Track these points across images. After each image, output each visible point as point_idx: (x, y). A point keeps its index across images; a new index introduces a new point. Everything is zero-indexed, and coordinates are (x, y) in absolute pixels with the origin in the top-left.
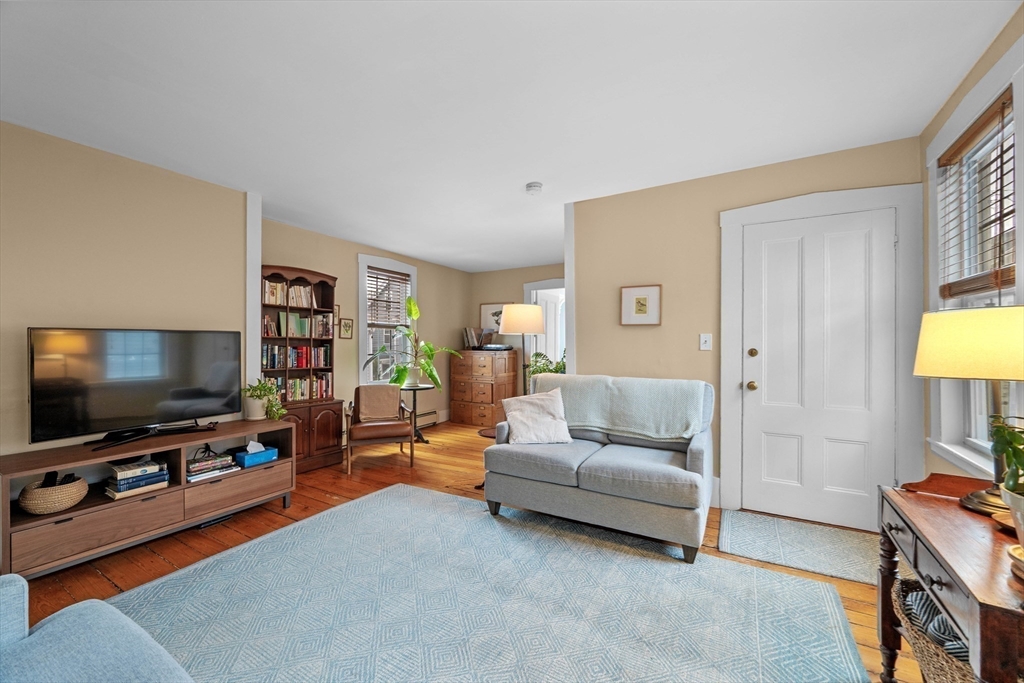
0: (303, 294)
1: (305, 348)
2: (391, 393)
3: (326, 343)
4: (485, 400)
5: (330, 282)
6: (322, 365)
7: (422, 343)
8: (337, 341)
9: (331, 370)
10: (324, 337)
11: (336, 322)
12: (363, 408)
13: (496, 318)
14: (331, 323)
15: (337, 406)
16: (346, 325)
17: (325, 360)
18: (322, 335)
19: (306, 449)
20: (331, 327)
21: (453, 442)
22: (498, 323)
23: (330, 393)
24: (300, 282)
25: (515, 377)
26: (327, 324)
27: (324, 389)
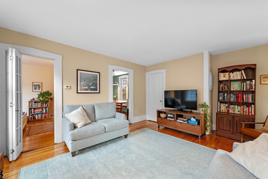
0: (239, 74)
1: (240, 94)
3: (252, 92)
9: (254, 104)
10: (250, 90)
17: (252, 99)
19: (232, 131)
20: (253, 86)
23: (253, 114)
27: (250, 111)
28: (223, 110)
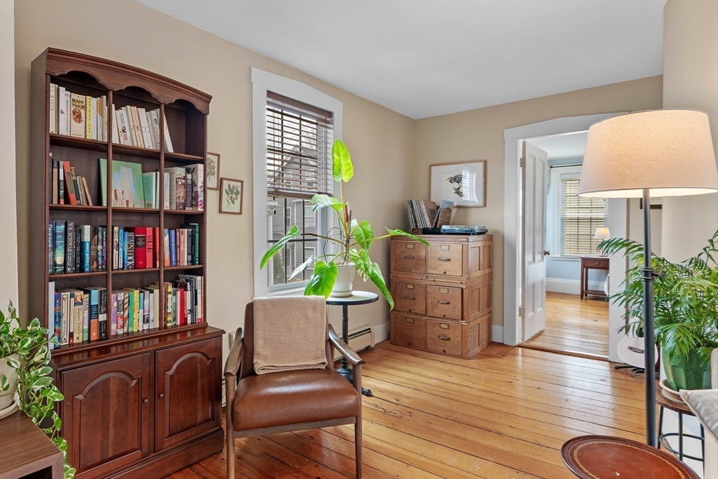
0: (144, 123)
1: (149, 230)
2: (310, 314)
3: (192, 221)
4: (449, 314)
5: (199, 105)
6: (185, 261)
7: (354, 223)
8: (212, 219)
9: (201, 272)
10: (189, 210)
11: (212, 182)
12: (259, 345)
13: (456, 185)
14: (200, 183)
15: (212, 343)
16: (231, 190)
17: (191, 253)
18: (184, 205)
19: (145, 439)
20: (200, 190)
21: (410, 393)
22: (458, 192)
23: (199, 315)
24: (136, 96)
25: (491, 275)
26: (194, 184)
27: (188, 306)
28: (71, 335)
